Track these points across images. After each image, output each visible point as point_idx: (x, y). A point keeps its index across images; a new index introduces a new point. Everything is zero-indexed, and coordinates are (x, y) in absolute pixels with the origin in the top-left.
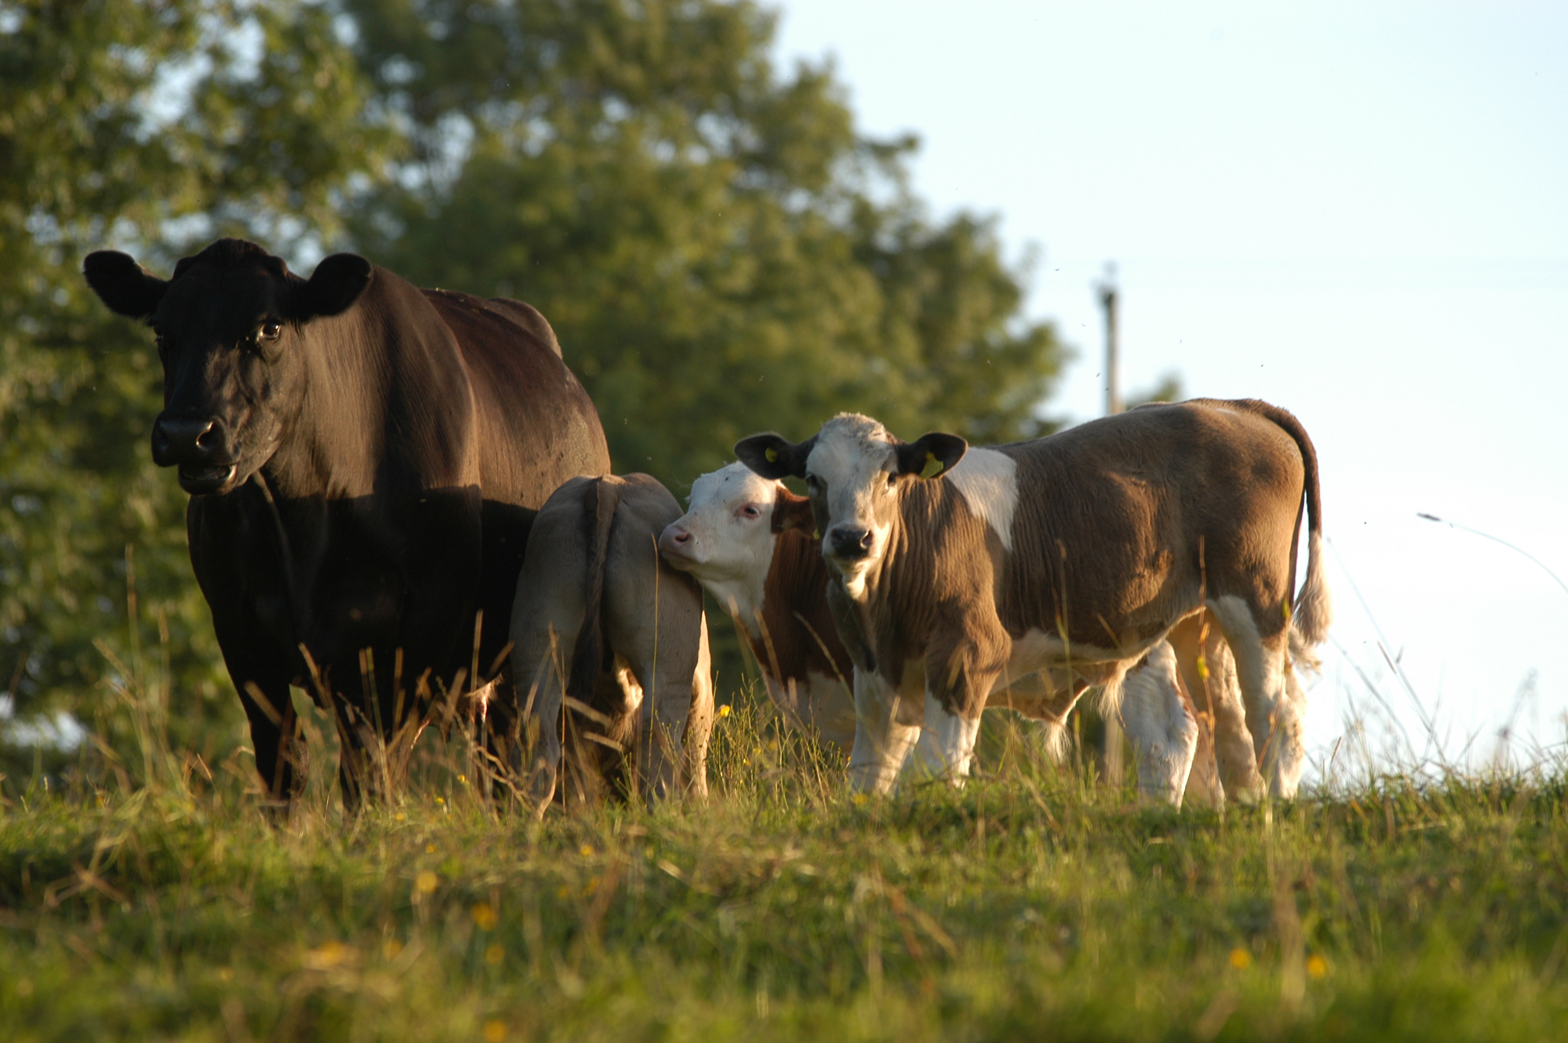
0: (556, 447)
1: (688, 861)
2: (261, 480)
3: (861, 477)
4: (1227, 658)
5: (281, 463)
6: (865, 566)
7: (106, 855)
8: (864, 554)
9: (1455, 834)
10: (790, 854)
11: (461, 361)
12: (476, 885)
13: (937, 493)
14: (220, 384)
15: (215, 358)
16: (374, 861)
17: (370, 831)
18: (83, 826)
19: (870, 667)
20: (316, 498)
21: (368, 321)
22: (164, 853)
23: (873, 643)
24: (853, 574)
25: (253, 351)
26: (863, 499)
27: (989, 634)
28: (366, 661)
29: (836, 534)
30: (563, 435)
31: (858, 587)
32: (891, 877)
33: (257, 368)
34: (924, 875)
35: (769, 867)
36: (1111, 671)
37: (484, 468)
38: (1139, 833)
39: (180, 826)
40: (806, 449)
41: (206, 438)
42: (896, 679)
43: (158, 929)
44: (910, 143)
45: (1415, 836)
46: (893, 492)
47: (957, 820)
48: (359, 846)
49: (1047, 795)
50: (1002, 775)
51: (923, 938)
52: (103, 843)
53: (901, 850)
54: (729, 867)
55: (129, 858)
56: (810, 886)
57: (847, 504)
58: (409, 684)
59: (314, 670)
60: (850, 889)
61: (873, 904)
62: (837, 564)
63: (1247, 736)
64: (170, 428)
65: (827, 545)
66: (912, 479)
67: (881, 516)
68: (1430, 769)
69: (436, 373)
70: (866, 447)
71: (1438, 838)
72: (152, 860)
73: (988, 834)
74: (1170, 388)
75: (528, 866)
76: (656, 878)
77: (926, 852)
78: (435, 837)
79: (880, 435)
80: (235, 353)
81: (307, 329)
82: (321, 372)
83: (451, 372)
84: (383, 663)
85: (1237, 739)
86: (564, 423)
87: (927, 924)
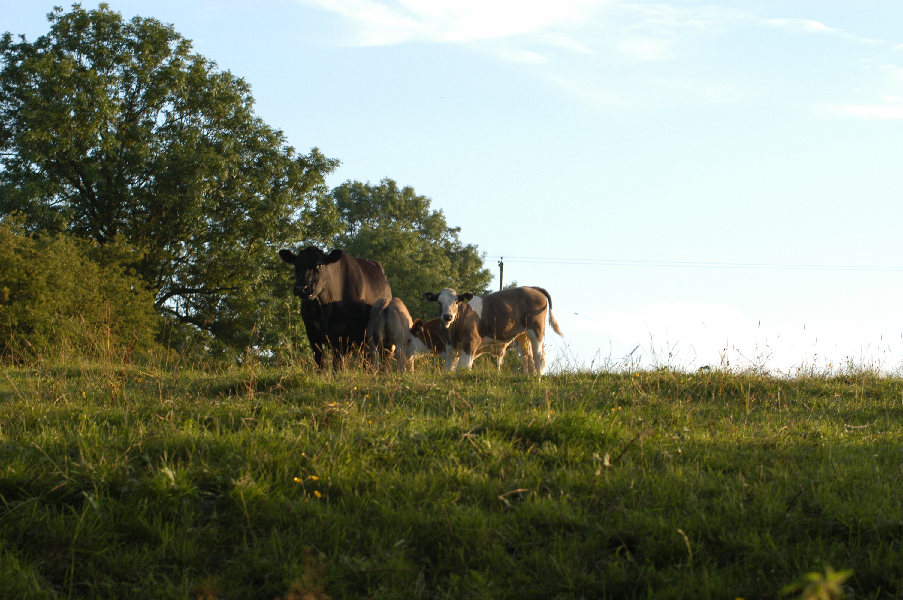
0: (382, 293)
1: (411, 385)
2: (318, 299)
3: (450, 303)
4: (530, 344)
5: (322, 295)
6: (450, 322)
7: (283, 380)
8: (450, 320)
9: (581, 384)
10: (434, 385)
11: (362, 274)
12: (364, 390)
13: (465, 307)
14: (309, 278)
15: (308, 272)
16: (341, 383)
17: (340, 377)
18: (277, 373)
19: (449, 344)
20: (329, 303)
21: (342, 264)
22: (296, 380)
23: (450, 339)
24: (447, 324)
25: (316, 271)
26: (450, 308)
27: (476, 337)
28: (340, 339)
29: (444, 316)
30: (384, 290)
31: (448, 326)
32: (456, 390)
33: (317, 275)
34: (464, 390)
35: (430, 387)
36: (503, 346)
37: (366, 297)
38: (511, 382)
39: (299, 374)
40: (438, 295)
41: (305, 290)
42: (455, 346)
43: (295, 397)
44: (459, 229)
45: (572, 384)
46: (457, 306)
47: (470, 378)
48: (338, 380)
49: (491, 373)
50: (481, 368)
51: (465, 404)
52: (283, 378)
53: (458, 385)
54: (420, 387)
55: (288, 381)
56: (438, 391)
57: (447, 309)
58: (350, 344)
59: (329, 341)
60: (447, 393)
61: (452, 396)
62: (444, 322)
63: (533, 361)
64: (298, 287)
65: (442, 317)
66: (461, 303)
67: (454, 311)
68: (575, 369)
69: (356, 276)
70: (451, 296)
71: (577, 384)
72: (293, 381)
73: (478, 381)
74: (514, 284)
75: (376, 386)
76: (404, 389)
77: (464, 385)
78: (355, 379)
79: (455, 293)
80: (312, 271)
81: (328, 266)
82: (331, 275)
83: (360, 276)
84: (344, 340)
85: (531, 362)
86: (384, 288)
87: (464, 401)
